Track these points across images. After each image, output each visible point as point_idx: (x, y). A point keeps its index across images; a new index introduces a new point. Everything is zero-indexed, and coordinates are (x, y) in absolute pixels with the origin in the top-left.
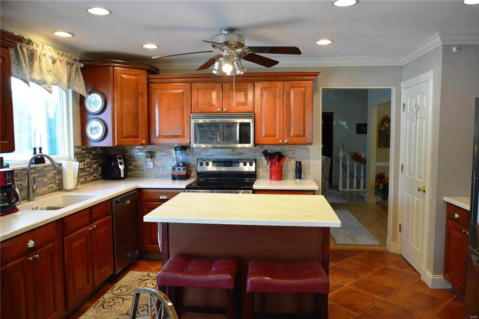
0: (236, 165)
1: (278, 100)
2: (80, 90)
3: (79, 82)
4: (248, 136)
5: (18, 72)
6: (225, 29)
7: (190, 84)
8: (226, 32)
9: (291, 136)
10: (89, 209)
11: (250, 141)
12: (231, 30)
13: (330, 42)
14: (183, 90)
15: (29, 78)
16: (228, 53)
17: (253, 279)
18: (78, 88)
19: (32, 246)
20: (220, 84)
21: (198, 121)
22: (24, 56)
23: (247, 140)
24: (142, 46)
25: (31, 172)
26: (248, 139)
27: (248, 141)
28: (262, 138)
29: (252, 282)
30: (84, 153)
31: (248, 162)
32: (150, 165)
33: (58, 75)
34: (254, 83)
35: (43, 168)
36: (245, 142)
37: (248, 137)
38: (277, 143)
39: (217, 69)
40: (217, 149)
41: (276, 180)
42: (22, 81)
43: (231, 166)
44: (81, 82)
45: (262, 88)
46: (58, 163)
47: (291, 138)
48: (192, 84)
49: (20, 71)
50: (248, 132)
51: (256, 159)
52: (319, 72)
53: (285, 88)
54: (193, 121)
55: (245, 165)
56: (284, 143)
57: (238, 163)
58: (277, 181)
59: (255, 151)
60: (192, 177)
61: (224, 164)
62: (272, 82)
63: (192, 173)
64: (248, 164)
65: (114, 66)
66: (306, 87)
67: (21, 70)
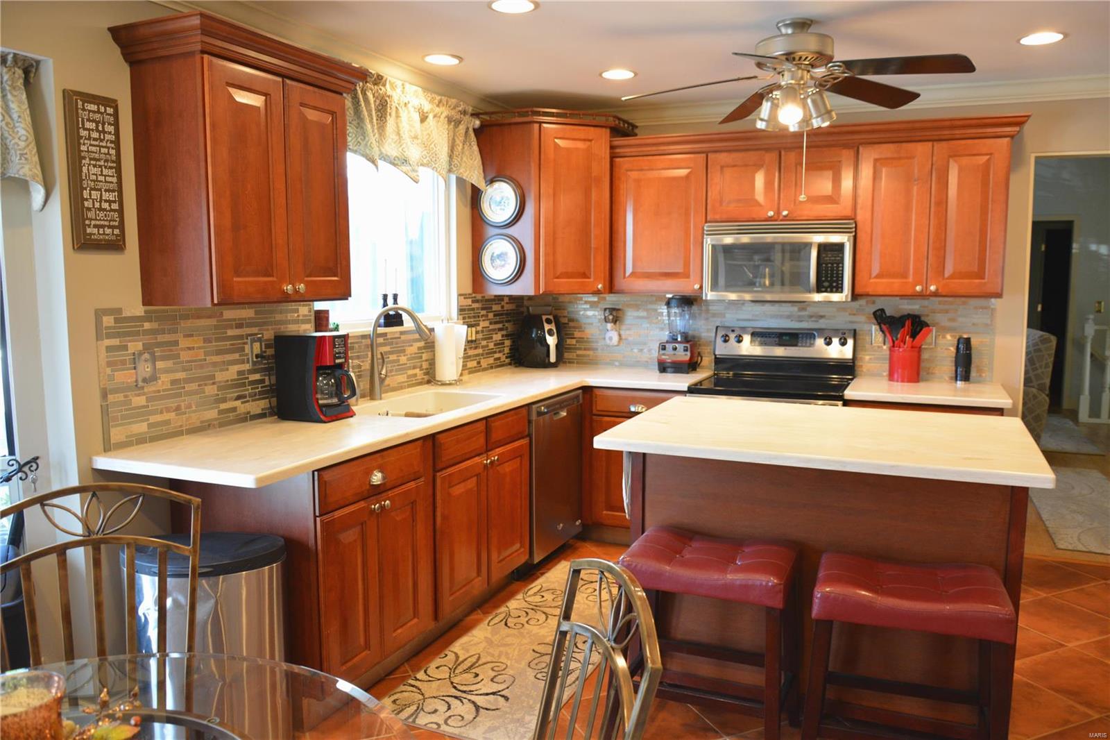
0: (806, 343)
1: (915, 188)
2: (472, 175)
3: (471, 159)
4: (837, 274)
5: (359, 142)
6: (788, 22)
7: (704, 155)
8: (790, 31)
9: (947, 275)
10: (484, 421)
11: (842, 288)
12: (802, 25)
13: (1060, 37)
14: (688, 171)
15: (378, 153)
16: (792, 79)
17: (828, 589)
18: (468, 172)
19: (379, 483)
20: (774, 155)
21: (722, 240)
22: (368, 109)
23: (834, 284)
24: (600, 75)
25: (378, 342)
26: (837, 281)
27: (837, 285)
28: (872, 281)
29: (825, 598)
30: (478, 309)
31: (835, 337)
32: (611, 339)
33: (431, 144)
34: (856, 148)
35: (399, 336)
36: (829, 289)
37: (837, 277)
38: (909, 292)
39: (766, 118)
40: (763, 305)
41: (903, 381)
42: (363, 159)
43: (796, 345)
44: (474, 159)
45: (876, 160)
46: (429, 327)
47: (948, 281)
48: (709, 155)
49: (361, 139)
50: (838, 264)
51: (855, 330)
52: (1029, 116)
53: (934, 158)
54: (709, 241)
55: (829, 343)
56: (928, 293)
57: (812, 339)
58: (906, 384)
59: (855, 312)
60: (703, 368)
61: (777, 340)
62: (904, 145)
63: (703, 358)
64: (836, 341)
65: (540, 123)
66: (991, 154)
67: (362, 137)
